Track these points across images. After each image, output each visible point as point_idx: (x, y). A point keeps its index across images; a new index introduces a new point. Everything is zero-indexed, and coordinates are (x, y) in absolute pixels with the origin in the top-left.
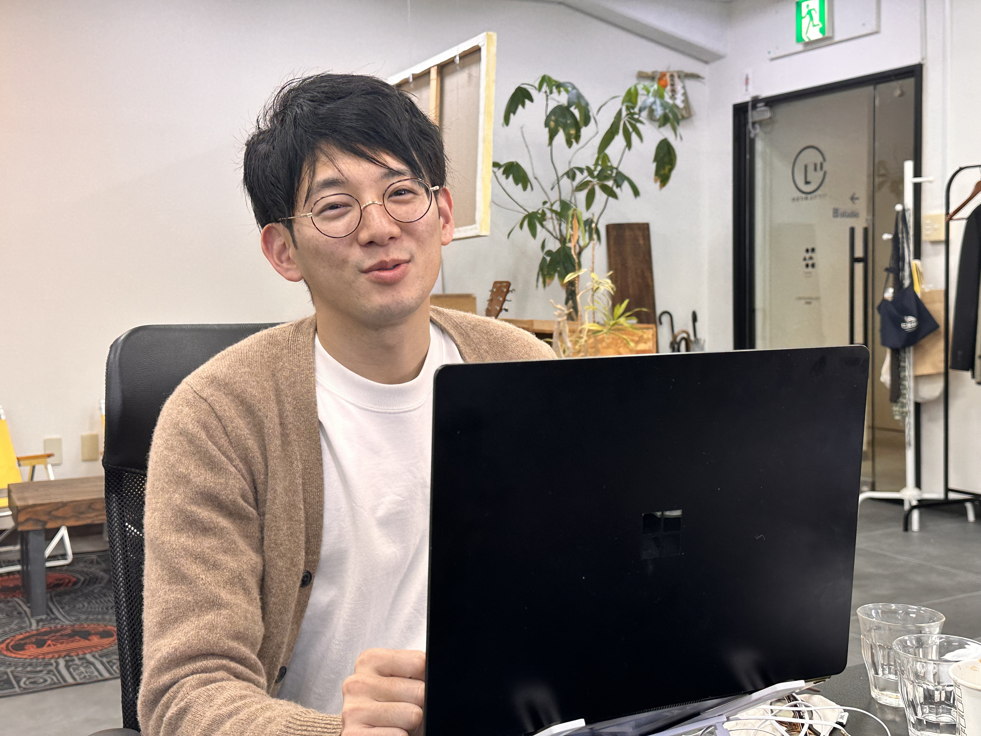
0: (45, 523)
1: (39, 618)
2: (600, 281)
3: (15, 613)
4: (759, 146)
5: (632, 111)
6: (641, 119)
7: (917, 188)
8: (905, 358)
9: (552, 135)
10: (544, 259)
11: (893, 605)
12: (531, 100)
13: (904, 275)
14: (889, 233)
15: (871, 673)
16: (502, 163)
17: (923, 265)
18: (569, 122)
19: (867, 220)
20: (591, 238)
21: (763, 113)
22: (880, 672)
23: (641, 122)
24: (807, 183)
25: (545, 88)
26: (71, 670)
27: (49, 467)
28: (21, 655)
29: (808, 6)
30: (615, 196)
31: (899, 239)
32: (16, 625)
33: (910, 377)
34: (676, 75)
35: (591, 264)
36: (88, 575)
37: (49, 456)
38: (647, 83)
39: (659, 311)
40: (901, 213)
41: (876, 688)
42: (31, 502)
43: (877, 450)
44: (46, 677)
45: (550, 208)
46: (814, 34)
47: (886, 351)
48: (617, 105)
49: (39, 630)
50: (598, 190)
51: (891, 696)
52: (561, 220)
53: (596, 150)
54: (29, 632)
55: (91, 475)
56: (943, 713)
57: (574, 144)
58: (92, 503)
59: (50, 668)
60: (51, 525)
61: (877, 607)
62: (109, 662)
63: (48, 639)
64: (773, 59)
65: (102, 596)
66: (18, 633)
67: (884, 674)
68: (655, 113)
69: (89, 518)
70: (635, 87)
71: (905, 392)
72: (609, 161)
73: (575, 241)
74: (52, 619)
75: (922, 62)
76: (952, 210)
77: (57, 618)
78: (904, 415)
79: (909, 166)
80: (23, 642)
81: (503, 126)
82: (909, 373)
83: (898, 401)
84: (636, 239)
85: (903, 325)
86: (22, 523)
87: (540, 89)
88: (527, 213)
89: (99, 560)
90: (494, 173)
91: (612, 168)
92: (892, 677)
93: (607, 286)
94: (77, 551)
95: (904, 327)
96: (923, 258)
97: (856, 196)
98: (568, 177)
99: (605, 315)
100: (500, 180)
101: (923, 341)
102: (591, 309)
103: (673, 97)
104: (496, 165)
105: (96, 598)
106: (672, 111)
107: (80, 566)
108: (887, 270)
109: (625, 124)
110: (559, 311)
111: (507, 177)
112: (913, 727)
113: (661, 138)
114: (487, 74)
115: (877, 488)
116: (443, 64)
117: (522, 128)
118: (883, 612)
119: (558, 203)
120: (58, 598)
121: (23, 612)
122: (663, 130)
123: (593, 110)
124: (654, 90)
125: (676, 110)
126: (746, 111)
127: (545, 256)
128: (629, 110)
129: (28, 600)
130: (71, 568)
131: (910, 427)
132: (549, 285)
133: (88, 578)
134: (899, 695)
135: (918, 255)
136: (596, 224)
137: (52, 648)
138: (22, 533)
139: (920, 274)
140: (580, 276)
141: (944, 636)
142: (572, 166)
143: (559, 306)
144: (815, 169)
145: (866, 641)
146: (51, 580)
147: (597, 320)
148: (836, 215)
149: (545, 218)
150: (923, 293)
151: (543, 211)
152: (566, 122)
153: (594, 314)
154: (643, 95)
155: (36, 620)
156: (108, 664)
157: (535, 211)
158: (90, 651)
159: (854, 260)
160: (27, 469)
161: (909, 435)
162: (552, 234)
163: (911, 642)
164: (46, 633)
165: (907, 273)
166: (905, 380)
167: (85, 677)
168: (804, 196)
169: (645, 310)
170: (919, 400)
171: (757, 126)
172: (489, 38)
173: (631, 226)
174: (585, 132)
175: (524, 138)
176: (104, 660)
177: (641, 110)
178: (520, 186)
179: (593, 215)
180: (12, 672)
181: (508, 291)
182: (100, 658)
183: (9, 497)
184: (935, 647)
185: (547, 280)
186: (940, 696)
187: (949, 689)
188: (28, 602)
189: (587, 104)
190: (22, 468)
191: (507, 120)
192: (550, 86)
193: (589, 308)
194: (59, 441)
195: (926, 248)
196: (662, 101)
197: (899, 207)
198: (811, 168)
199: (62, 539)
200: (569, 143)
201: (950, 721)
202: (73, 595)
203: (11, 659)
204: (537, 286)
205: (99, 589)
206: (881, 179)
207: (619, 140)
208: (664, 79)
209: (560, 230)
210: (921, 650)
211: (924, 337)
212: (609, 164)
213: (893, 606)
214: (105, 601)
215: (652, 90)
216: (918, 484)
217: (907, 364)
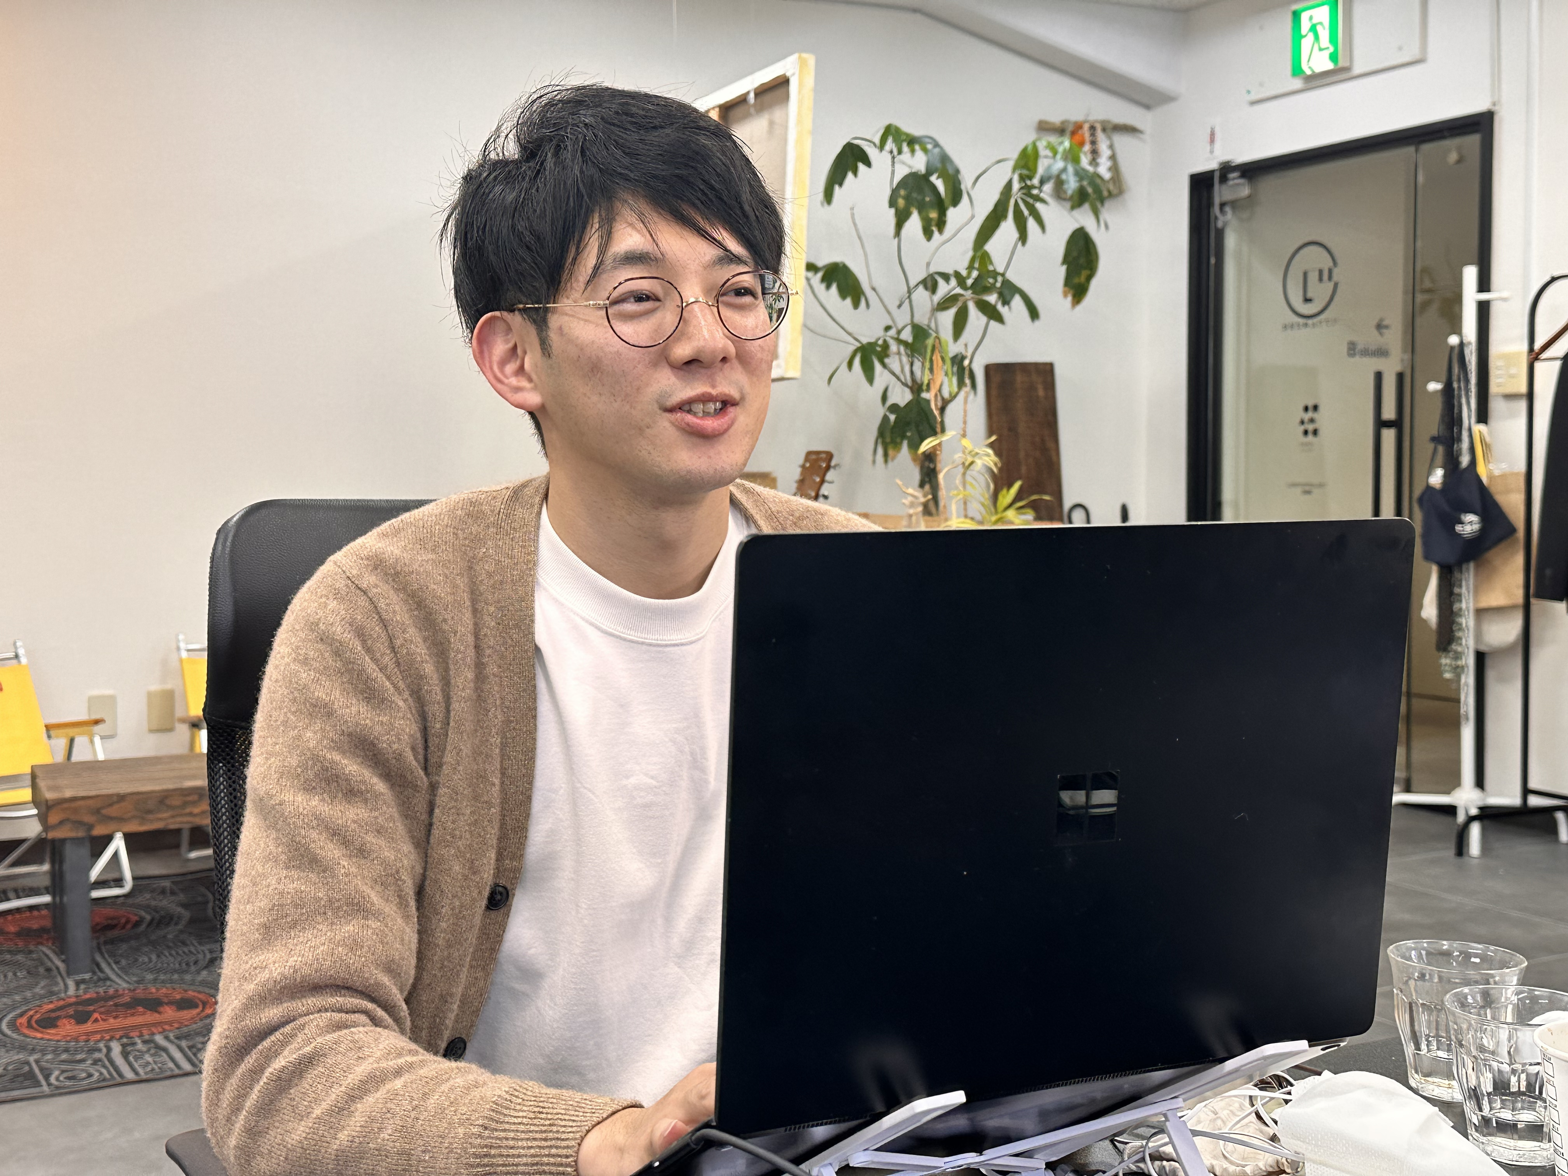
0: (90, 827)
1: (79, 977)
2: (977, 450)
3: (41, 970)
4: (1231, 241)
5: (1029, 183)
6: (1042, 195)
7: (1484, 309)
8: (1461, 580)
9: (901, 219)
10: (885, 419)
11: (1445, 942)
12: (868, 164)
13: (1460, 449)
14: (1437, 381)
15: (1409, 1049)
16: (820, 263)
17: (1490, 433)
18: (927, 199)
19: (1402, 360)
20: (961, 384)
21: (1239, 189)
22: (1424, 1046)
23: (1043, 201)
24: (1307, 300)
25: (890, 145)
26: (131, 1058)
27: (97, 740)
28: (51, 1033)
29: (1311, 18)
30: (999, 319)
31: (1453, 390)
32: (42, 988)
33: (1468, 611)
34: (1099, 127)
35: (962, 425)
36: (157, 912)
37: (97, 722)
38: (1053, 139)
39: (1067, 504)
40: (1456, 351)
41: (1417, 1072)
42: (68, 794)
43: (1415, 729)
44: (91, 1070)
45: (896, 336)
46: (1321, 63)
47: (1431, 568)
48: (1004, 173)
49: (81, 996)
50: (972, 307)
51: (1441, 1085)
52: (913, 356)
53: (970, 245)
54: (64, 1000)
55: (163, 752)
56: (1523, 1108)
57: (936, 234)
58: (166, 797)
59: (97, 1055)
60: (99, 831)
61: (1419, 946)
62: (190, 1048)
63: (94, 1011)
64: (1253, 103)
65: (180, 944)
66: (46, 1000)
67: (1429, 1051)
68: (1065, 186)
69: (161, 819)
70: (1034, 145)
71: (1460, 634)
72: (991, 263)
73: (938, 387)
74: (100, 979)
75: (1493, 109)
76: (1538, 345)
77: (108, 979)
78: (1458, 671)
79: (1470, 274)
80: (53, 1015)
81: (822, 204)
82: (1467, 604)
83: (1449, 649)
84: (1032, 388)
85: (1458, 528)
86: (54, 827)
87: (881, 147)
88: (859, 345)
89: (174, 887)
90: (808, 279)
91: (995, 274)
92: (1442, 1054)
93: (988, 459)
94: (140, 873)
95: (1460, 531)
96: (1490, 421)
97: (1385, 323)
98: (926, 288)
99: (983, 505)
100: (816, 290)
101: (1491, 554)
102: (961, 496)
103: (1094, 162)
104: (811, 267)
105: (169, 947)
106: (1092, 183)
107: (145, 898)
108: (1434, 439)
109: (1016, 204)
110: (910, 499)
111: (828, 287)
112: (1477, 1130)
113: (1076, 226)
114: (799, 122)
115: (1413, 788)
116: (728, 105)
117: (852, 209)
118: (1429, 954)
119: (909, 329)
120: (109, 947)
121: (54, 968)
122: (1076, 213)
123: (966, 180)
124: (1065, 150)
125: (1098, 181)
126: (1211, 185)
127: (888, 414)
128: (1024, 181)
129: (62, 949)
130: (130, 901)
131: (1467, 690)
132: (893, 459)
133: (157, 916)
134: (1454, 1083)
135: (1483, 416)
136: (971, 362)
137: (101, 1025)
138: (53, 841)
139: (1486, 446)
140: (943, 443)
141: (1526, 988)
142: (932, 269)
143: (910, 491)
144: (1321, 279)
145: (1400, 998)
146: (97, 920)
147: (970, 514)
148: (1352, 352)
149: (888, 353)
150: (1491, 477)
151: (885, 341)
152: (924, 199)
153: (965, 503)
154: (1046, 157)
155: (75, 980)
156: (190, 1050)
157: (873, 340)
158: (160, 1030)
159: (1381, 424)
160: (61, 743)
161: (1466, 704)
162: (898, 378)
163: (1473, 998)
164: (90, 1002)
165: (1465, 445)
166: (1461, 616)
167: (153, 1070)
168: (1301, 321)
169: (1047, 498)
170: (1483, 648)
171: (1228, 209)
172: (803, 63)
173: (1024, 367)
174: (953, 215)
175: (855, 224)
176: (184, 1044)
177: (1042, 182)
178: (848, 301)
179: (966, 345)
180: (37, 1062)
181: (828, 468)
182: (176, 1041)
183: (34, 786)
184: (1510, 1007)
185: (891, 452)
186: (1519, 1084)
187: (1534, 1069)
188: (62, 953)
189: (958, 171)
190: (53, 741)
191: (828, 196)
192: (898, 142)
193: (958, 495)
194: (112, 699)
195: (1496, 406)
196: (1077, 167)
197: (1454, 340)
198: (1313, 277)
199: (116, 855)
200: (928, 233)
201: (1533, 1120)
202: (133, 943)
203: (35, 1041)
204: (874, 462)
205: (174, 934)
206: (1426, 297)
207: (1007, 229)
208: (1080, 132)
209: (912, 373)
210: (1488, 1011)
211: (1489, 548)
212: (991, 268)
213: (1445, 945)
214: (184, 952)
215: (1061, 149)
216: (1480, 782)
217: (1464, 590)
